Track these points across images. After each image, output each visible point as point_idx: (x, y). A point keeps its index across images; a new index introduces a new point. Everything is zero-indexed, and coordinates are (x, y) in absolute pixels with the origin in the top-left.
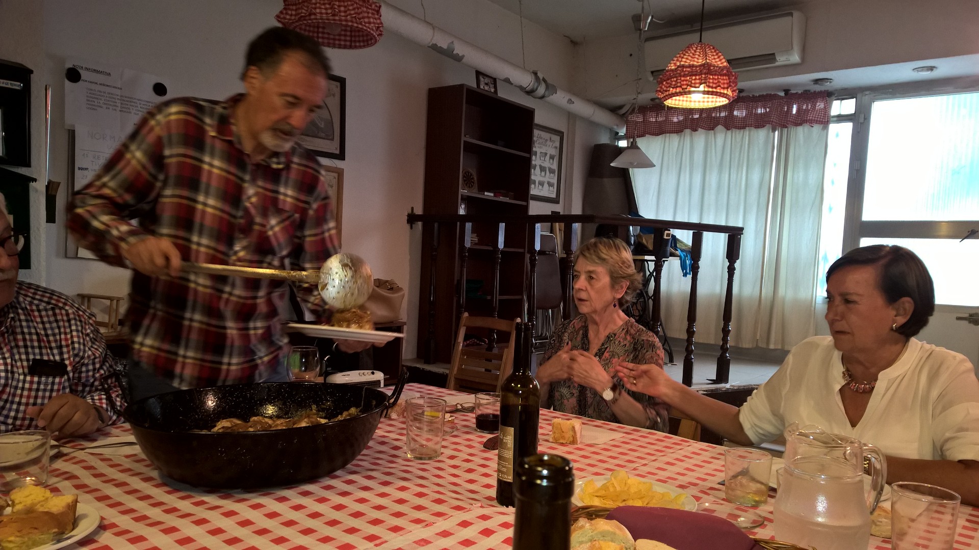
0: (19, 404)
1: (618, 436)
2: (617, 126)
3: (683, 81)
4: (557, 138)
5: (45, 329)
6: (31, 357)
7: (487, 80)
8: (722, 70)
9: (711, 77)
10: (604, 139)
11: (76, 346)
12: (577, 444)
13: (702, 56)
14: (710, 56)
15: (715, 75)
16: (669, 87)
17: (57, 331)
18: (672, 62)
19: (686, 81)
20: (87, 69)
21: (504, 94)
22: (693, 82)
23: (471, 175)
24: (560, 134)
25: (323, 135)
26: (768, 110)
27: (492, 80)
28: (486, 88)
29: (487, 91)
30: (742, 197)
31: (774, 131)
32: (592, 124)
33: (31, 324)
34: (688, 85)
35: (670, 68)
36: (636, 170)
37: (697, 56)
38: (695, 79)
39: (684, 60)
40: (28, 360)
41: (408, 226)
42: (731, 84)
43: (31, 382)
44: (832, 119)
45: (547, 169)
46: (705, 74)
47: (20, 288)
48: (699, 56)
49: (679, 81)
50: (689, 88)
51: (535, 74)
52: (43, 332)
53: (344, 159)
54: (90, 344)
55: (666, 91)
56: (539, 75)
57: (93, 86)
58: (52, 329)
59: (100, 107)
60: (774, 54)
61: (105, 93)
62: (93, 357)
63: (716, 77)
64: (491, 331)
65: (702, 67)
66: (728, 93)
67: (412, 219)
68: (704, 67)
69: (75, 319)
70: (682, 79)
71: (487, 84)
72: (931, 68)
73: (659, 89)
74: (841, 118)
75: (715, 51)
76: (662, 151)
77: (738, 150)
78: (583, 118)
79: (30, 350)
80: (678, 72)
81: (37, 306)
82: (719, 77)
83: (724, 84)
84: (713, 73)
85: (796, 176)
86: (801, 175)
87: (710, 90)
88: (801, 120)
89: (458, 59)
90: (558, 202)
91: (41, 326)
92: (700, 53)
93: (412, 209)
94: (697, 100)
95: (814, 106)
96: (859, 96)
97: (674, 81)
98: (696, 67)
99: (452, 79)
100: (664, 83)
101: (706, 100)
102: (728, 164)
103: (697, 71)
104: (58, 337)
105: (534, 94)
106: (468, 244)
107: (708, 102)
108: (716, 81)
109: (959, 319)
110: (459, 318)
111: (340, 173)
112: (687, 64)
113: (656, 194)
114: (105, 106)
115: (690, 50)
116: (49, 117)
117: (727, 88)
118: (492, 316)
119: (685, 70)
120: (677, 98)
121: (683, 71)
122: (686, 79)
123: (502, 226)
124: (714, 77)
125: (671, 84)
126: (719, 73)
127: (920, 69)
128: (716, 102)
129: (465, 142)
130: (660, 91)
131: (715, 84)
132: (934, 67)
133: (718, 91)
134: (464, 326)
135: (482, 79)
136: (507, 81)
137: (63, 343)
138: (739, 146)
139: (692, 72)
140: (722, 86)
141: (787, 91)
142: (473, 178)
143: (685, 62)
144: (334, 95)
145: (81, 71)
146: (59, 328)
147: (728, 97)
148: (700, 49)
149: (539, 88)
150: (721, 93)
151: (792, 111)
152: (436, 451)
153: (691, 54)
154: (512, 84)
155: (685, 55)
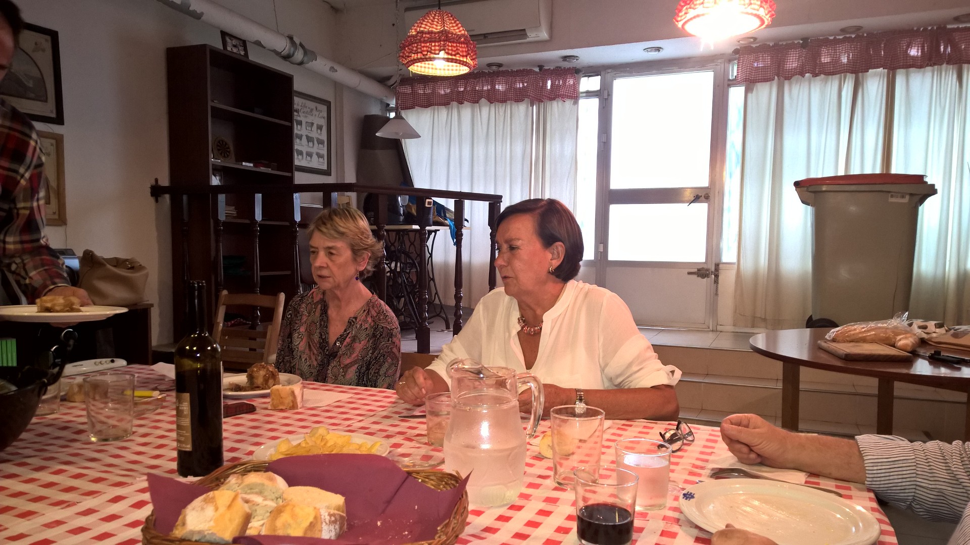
1: (345, 397)
2: (386, 97)
3: (424, 47)
4: (324, 108)
7: (234, 42)
8: (460, 38)
9: (450, 44)
10: (375, 110)
12: (297, 409)
13: (440, 23)
14: (448, 23)
15: (453, 42)
16: (411, 52)
18: (413, 28)
19: (426, 47)
21: (255, 57)
22: (433, 48)
23: (226, 144)
24: (328, 104)
25: (32, 95)
26: (525, 84)
27: (241, 42)
28: (235, 50)
29: (236, 53)
30: (508, 169)
31: (532, 105)
32: (361, 95)
34: (428, 51)
35: (411, 33)
36: (408, 141)
37: (435, 23)
38: (435, 46)
39: (423, 26)
41: (152, 200)
42: (470, 52)
44: (581, 95)
45: (315, 140)
46: (444, 41)
48: (437, 22)
49: (419, 47)
50: (430, 55)
51: (291, 38)
53: (63, 124)
55: (408, 57)
56: (295, 39)
60: (524, 30)
63: (455, 45)
64: (254, 308)
65: (441, 34)
66: (468, 61)
67: (157, 191)
68: (443, 34)
70: (423, 45)
71: (235, 46)
72: (658, 49)
73: (401, 54)
74: (589, 94)
75: (453, 19)
76: (432, 123)
77: (502, 124)
78: (348, 87)
80: (418, 38)
82: (458, 45)
83: (463, 51)
84: (451, 40)
85: (554, 148)
86: (558, 146)
87: (450, 57)
88: (554, 95)
89: (197, 16)
90: (330, 175)
92: (438, 19)
93: (156, 180)
94: (442, 68)
95: (564, 83)
96: (603, 73)
97: (415, 47)
98: (435, 33)
99: (193, 38)
100: (407, 49)
101: (450, 68)
102: (493, 137)
103: (435, 38)
105: (291, 59)
106: (222, 217)
107: (452, 70)
108: (455, 49)
109: (689, 273)
110: (217, 297)
111: (59, 140)
112: (426, 30)
113: (428, 166)
115: (429, 17)
117: (466, 56)
118: (254, 292)
119: (424, 36)
120: (419, 64)
121: (423, 37)
122: (425, 45)
123: (258, 197)
124: (452, 44)
125: (413, 50)
126: (457, 40)
127: (649, 50)
128: (460, 70)
129: (212, 108)
130: (403, 57)
131: (454, 51)
132: (660, 48)
133: (458, 58)
134: (224, 304)
135: (228, 39)
136: (258, 43)
138: (502, 119)
139: (430, 38)
140: (461, 54)
141: (541, 67)
142: (229, 148)
143: (425, 28)
144: (43, 50)
147: (467, 64)
148: (438, 16)
149: (296, 53)
150: (460, 60)
151: (546, 86)
152: (125, 431)
153: (430, 21)
154: (265, 48)
155: (424, 21)
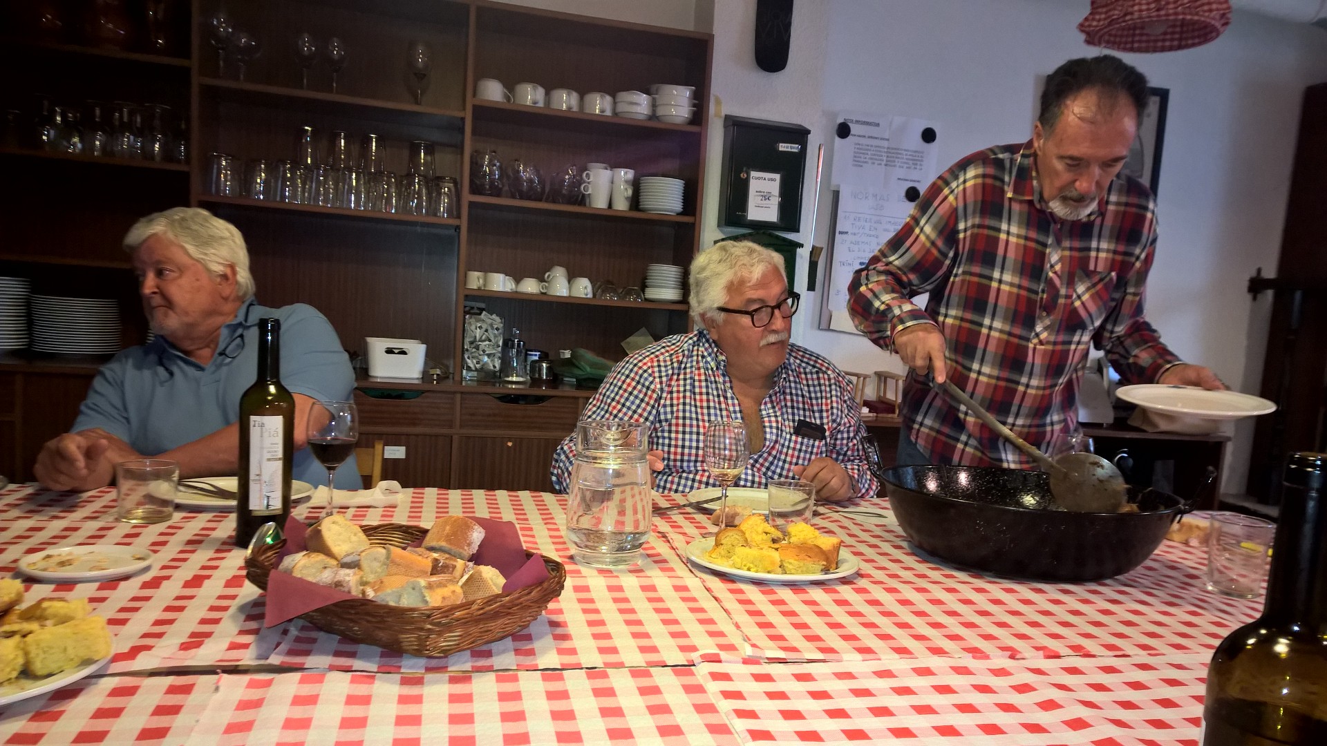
0: (785, 461)
5: (809, 392)
6: (797, 418)
11: (835, 411)
17: (819, 395)
20: (857, 122)
33: (798, 386)
40: (794, 421)
41: (1249, 297)
43: (796, 442)
47: (792, 351)
52: (807, 395)
54: (846, 411)
57: (862, 141)
58: (815, 392)
59: (866, 162)
61: (872, 146)
62: (848, 425)
67: (1257, 286)
69: (835, 384)
79: (796, 411)
81: (804, 368)
91: (806, 388)
93: (1259, 271)
104: (820, 401)
114: (870, 161)
116: (819, 180)
137: (824, 408)
145: (850, 124)
146: (821, 392)
